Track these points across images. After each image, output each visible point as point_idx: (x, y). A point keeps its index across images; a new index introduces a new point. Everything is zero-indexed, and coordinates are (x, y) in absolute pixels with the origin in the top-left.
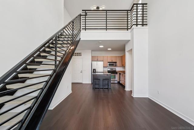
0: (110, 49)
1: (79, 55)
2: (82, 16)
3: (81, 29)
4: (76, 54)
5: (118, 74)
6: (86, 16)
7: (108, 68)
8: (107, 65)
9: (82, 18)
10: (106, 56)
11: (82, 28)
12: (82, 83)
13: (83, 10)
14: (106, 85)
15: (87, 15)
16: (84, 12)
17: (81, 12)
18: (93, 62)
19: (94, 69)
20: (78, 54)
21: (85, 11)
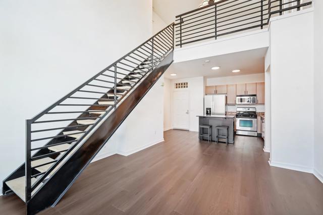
0: (239, 71)
1: (184, 87)
2: (175, 27)
3: (175, 46)
4: (181, 85)
5: (259, 118)
6: (182, 24)
7: (236, 106)
8: (235, 101)
9: (175, 29)
10: (233, 85)
11: (175, 44)
12: (188, 131)
13: (177, 17)
14: (224, 137)
15: (183, 22)
16: (179, 18)
17: (174, 20)
18: (207, 97)
19: (207, 109)
20: (183, 85)
21: (180, 16)
